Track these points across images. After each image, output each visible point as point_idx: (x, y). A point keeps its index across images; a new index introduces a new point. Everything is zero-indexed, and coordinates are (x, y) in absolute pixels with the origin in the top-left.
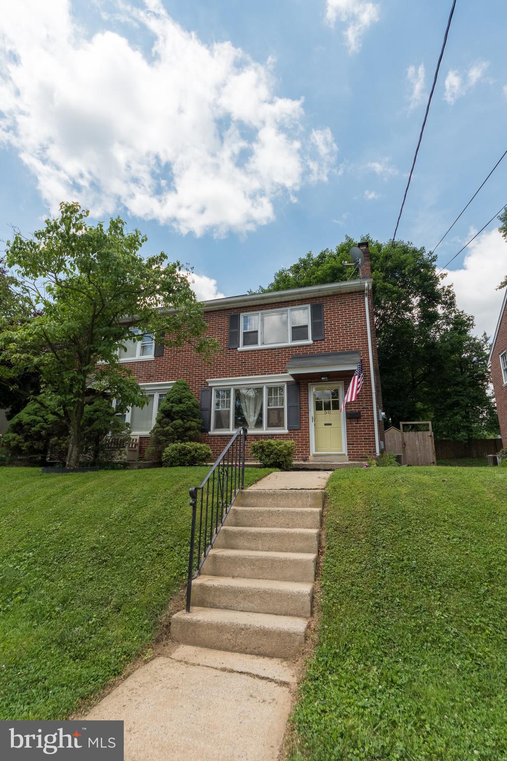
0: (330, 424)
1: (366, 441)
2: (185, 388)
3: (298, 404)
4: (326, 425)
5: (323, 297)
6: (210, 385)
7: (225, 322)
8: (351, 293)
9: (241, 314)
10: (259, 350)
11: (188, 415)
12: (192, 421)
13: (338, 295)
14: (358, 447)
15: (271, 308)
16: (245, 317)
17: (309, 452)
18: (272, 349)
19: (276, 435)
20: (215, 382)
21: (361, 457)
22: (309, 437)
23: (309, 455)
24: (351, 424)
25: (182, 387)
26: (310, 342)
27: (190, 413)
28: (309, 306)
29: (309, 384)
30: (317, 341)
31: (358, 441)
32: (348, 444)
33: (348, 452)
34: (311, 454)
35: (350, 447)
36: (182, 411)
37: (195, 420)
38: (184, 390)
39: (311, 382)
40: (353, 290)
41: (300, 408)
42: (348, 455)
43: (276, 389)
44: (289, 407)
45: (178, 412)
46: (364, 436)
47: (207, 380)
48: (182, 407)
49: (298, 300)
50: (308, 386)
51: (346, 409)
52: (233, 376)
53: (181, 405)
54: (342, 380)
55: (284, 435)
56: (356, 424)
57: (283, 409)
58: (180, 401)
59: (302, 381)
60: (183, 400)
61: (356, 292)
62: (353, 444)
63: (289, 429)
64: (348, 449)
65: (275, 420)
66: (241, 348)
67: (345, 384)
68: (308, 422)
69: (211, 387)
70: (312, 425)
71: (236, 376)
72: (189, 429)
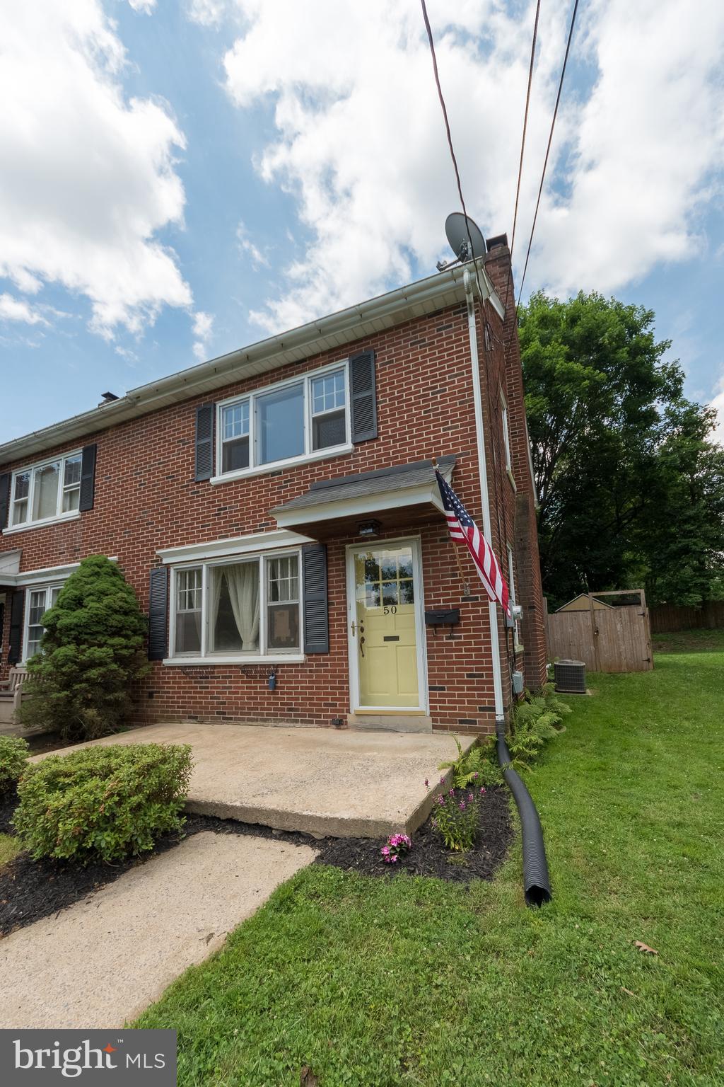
0: (396, 638)
1: (472, 682)
2: (97, 574)
3: (323, 595)
4: (387, 639)
5: (375, 335)
6: (165, 561)
7: (186, 425)
8: (437, 313)
9: (219, 404)
10: (249, 479)
11: (98, 632)
12: (100, 646)
13: (407, 324)
14: (453, 695)
15: (272, 382)
16: (224, 409)
17: (348, 705)
18: (273, 474)
19: (283, 665)
20: (176, 556)
21: (461, 722)
22: (347, 671)
23: (348, 711)
24: (436, 638)
25: (88, 571)
26: (348, 447)
27: (101, 628)
28: (345, 363)
29: (347, 546)
30: (363, 442)
31: (453, 682)
32: (431, 689)
33: (431, 708)
34: (352, 711)
35: (435, 695)
36: (77, 625)
37: (111, 641)
38: (92, 578)
39: (351, 542)
40: (440, 305)
41: (329, 604)
42: (432, 714)
43: (284, 561)
44: (305, 602)
45: (68, 628)
46: (466, 669)
47: (158, 552)
48: (81, 615)
49: (323, 353)
50: (344, 553)
51: (426, 602)
52: (204, 540)
53: (79, 612)
54: (416, 533)
55: (297, 665)
56: (448, 638)
57: (297, 606)
58: (78, 603)
59: (333, 540)
60: (85, 602)
61: (448, 309)
62: (443, 689)
63: (307, 653)
64: (431, 701)
65: (283, 631)
66: (219, 478)
67: (423, 542)
68: (346, 637)
69: (168, 566)
70: (353, 642)
71: (210, 539)
72: (92, 664)
